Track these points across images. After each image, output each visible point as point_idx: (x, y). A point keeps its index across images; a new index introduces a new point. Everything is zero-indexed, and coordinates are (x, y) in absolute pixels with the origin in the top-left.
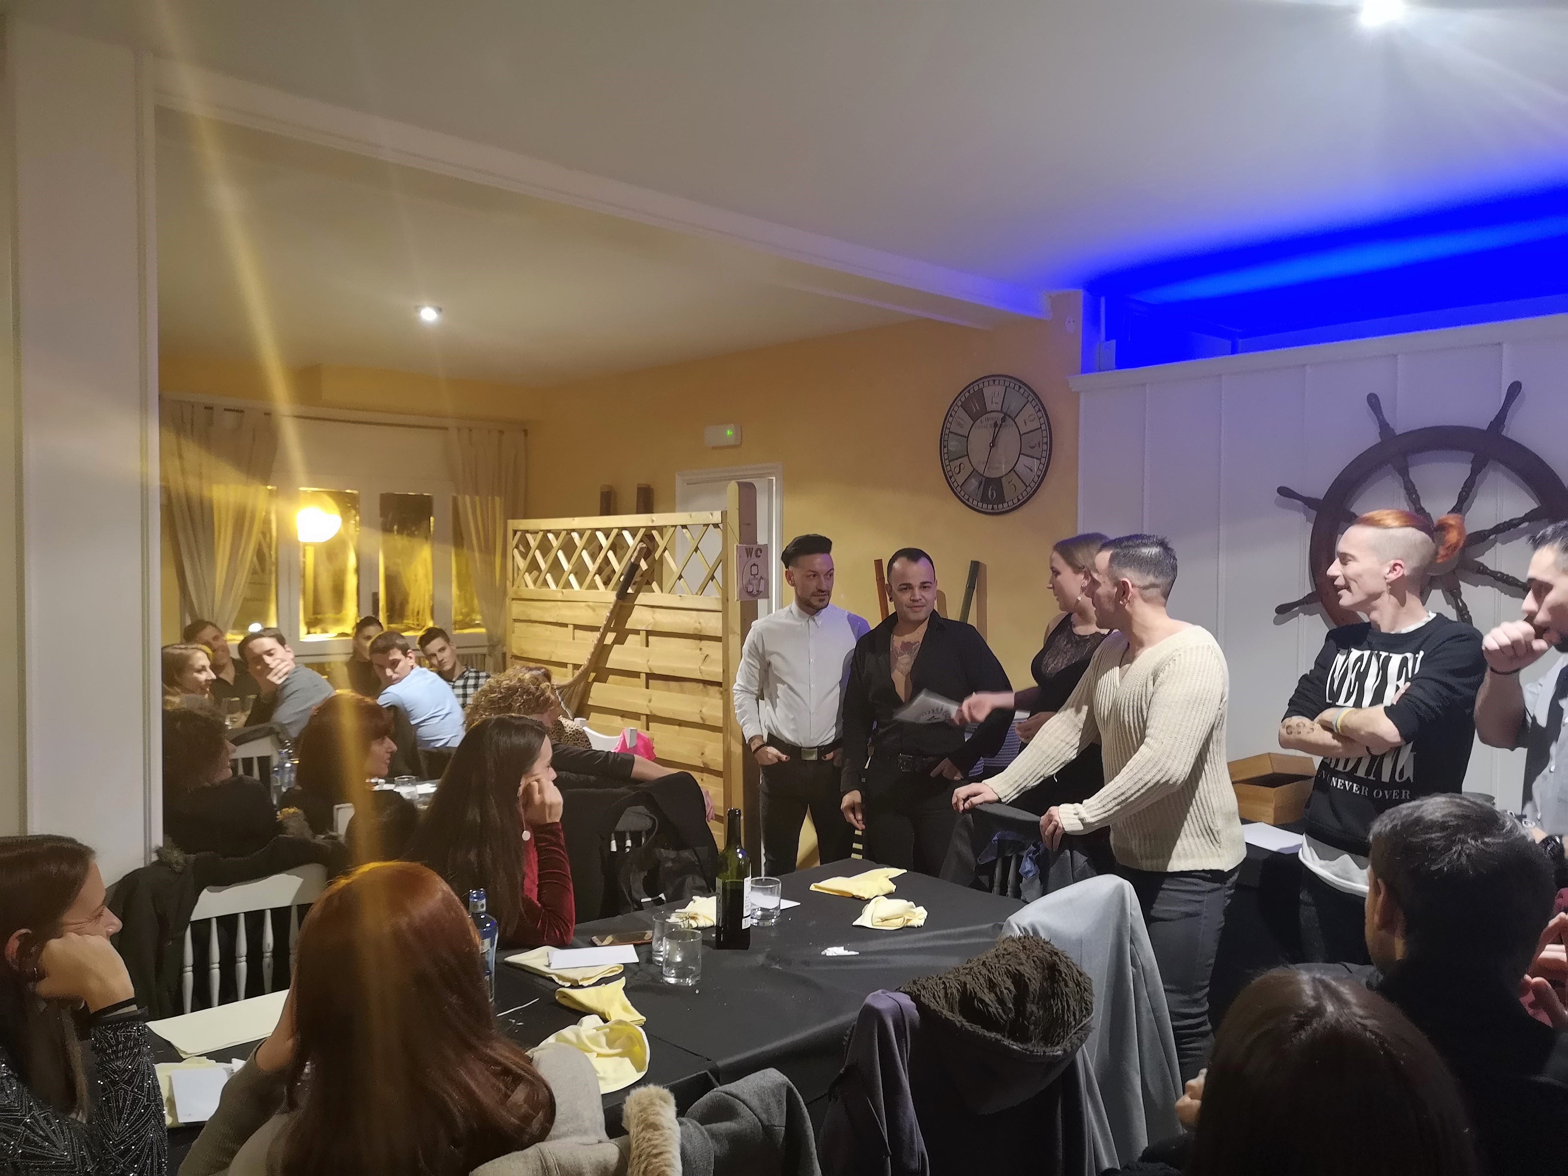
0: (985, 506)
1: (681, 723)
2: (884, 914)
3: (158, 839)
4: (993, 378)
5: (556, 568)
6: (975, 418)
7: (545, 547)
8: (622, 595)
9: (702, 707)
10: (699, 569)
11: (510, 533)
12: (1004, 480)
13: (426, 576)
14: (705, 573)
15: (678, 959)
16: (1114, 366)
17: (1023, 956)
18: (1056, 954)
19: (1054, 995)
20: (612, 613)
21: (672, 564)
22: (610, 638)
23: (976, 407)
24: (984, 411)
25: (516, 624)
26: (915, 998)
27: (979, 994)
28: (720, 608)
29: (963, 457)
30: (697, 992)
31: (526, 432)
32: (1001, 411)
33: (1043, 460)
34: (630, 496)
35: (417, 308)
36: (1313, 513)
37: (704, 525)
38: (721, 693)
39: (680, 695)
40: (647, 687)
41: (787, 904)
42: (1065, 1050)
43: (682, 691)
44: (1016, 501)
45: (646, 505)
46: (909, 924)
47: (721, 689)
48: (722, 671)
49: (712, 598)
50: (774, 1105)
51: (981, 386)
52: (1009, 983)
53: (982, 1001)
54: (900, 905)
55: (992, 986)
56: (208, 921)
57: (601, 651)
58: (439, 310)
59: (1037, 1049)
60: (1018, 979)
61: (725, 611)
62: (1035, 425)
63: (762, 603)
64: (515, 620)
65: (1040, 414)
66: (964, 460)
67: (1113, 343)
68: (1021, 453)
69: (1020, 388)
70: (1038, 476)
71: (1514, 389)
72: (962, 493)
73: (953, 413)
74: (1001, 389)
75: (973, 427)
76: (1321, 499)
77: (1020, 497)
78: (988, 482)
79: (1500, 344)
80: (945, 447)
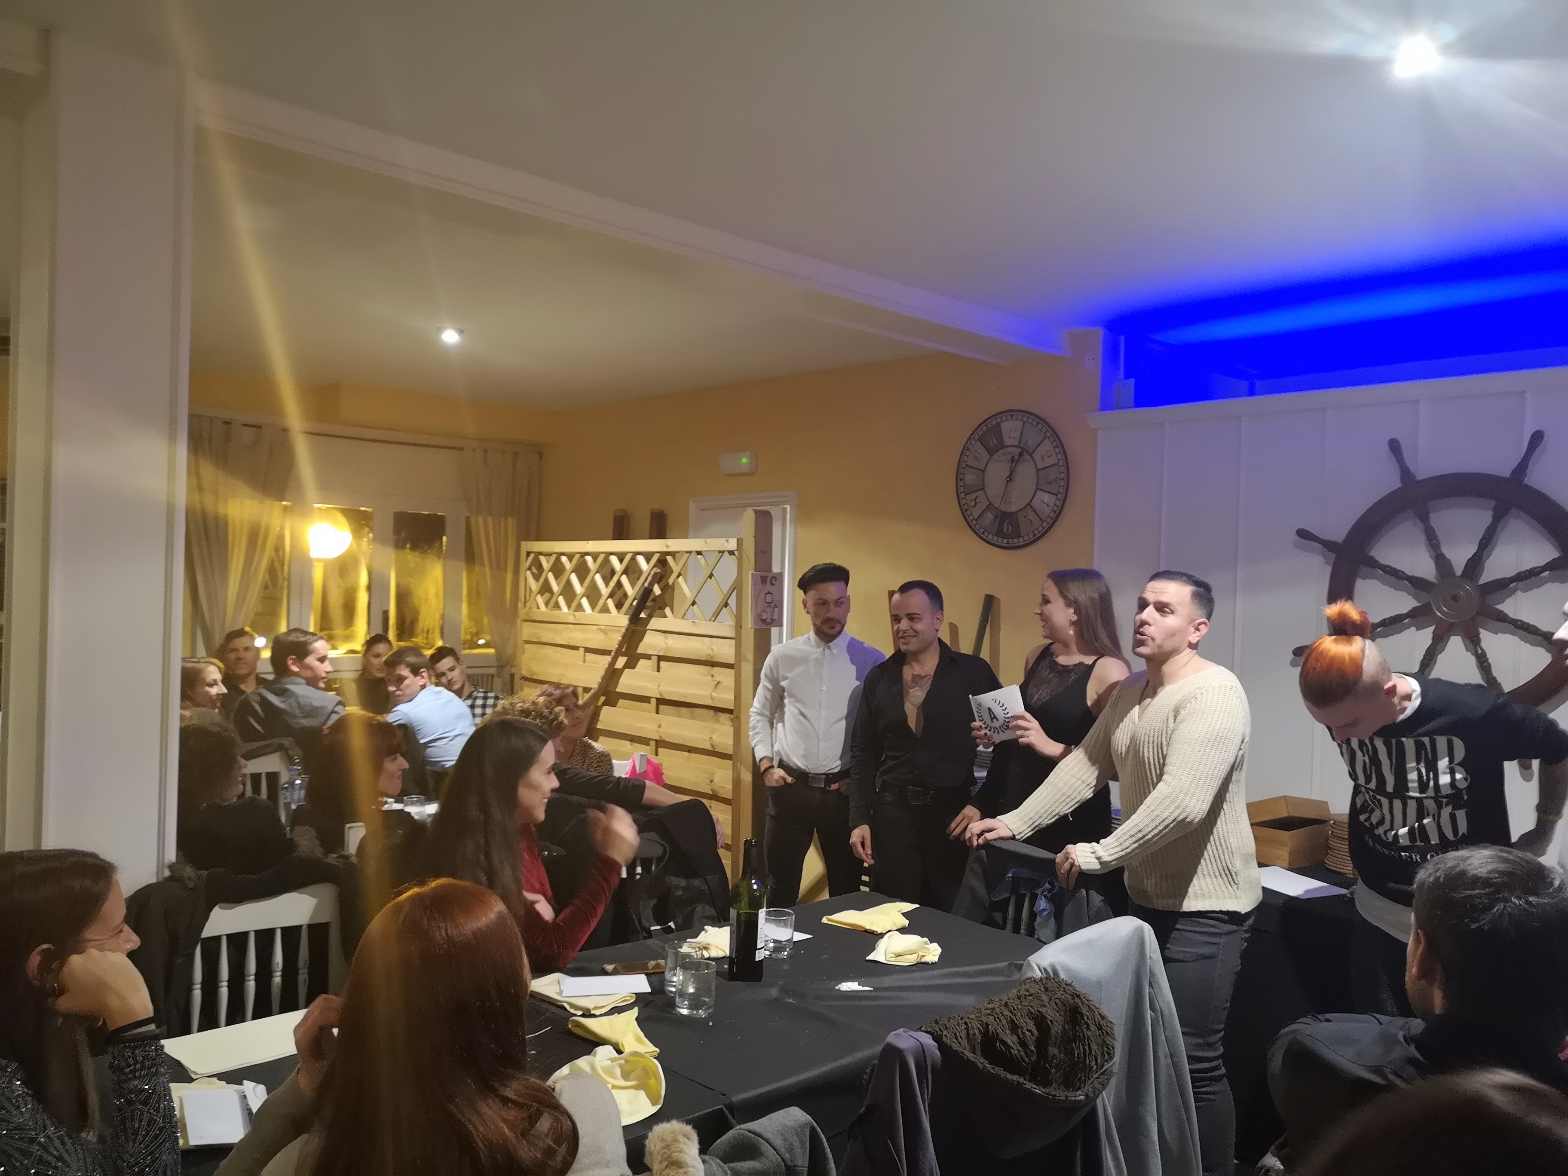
0: (1000, 540)
1: (690, 750)
2: (898, 950)
3: (171, 854)
4: (1011, 413)
5: (568, 592)
6: (992, 451)
7: (558, 569)
8: (634, 619)
9: (712, 734)
10: (713, 595)
11: (523, 555)
12: (1019, 514)
13: (437, 595)
14: (718, 600)
15: (691, 990)
16: (1132, 404)
17: (1045, 998)
18: (1078, 996)
19: (1075, 1039)
20: (624, 637)
21: (685, 588)
22: (621, 662)
23: (993, 442)
24: (1001, 446)
25: (527, 646)
26: (937, 1038)
27: (1002, 1036)
28: (733, 635)
29: (979, 490)
30: (711, 1024)
31: (540, 454)
32: (1019, 447)
33: (1060, 496)
34: (643, 520)
35: (440, 330)
36: (1333, 556)
37: (720, 552)
38: (732, 720)
39: (690, 722)
40: (657, 713)
41: (799, 936)
42: (1087, 1096)
43: (693, 717)
44: (1031, 535)
45: (659, 530)
46: (923, 960)
47: (732, 716)
48: (733, 698)
49: (725, 625)
50: (797, 1145)
51: (999, 420)
52: (1031, 1025)
53: (1004, 1043)
54: (913, 941)
55: (1014, 1027)
56: (218, 939)
57: (612, 675)
58: (461, 332)
59: (1061, 1094)
60: (1040, 1021)
61: (738, 639)
62: (1052, 460)
63: (774, 631)
64: (527, 642)
65: (1057, 450)
66: (981, 493)
67: (1132, 381)
68: (1037, 488)
69: (1038, 423)
70: (1055, 511)
71: (1537, 437)
72: (978, 526)
73: (970, 447)
74: (1019, 424)
75: (991, 460)
76: (1341, 542)
77: (1036, 532)
78: (1004, 516)
79: (1523, 393)
80: (961, 480)
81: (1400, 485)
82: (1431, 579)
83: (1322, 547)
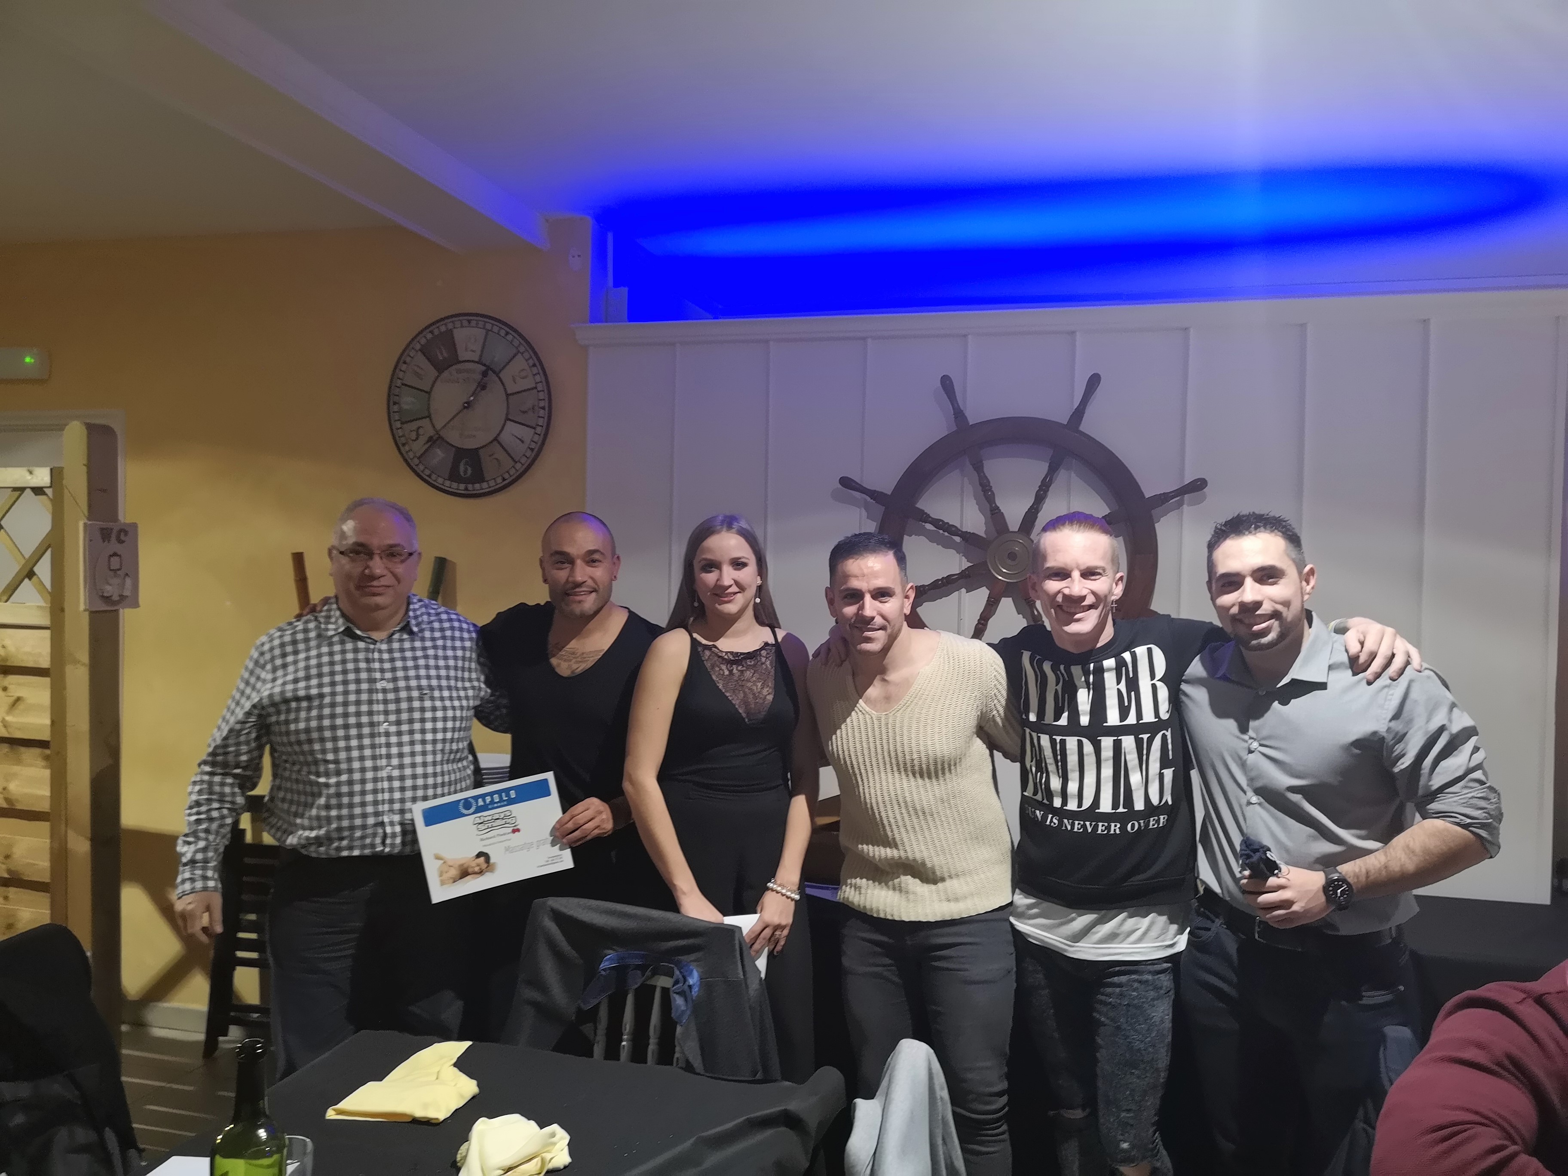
0: (455, 485)
4: (468, 317)
6: (440, 367)
9: (7, 781)
12: (481, 452)
14: (16, 566)
16: (626, 316)
23: (442, 354)
24: (454, 360)
28: (46, 622)
29: (423, 418)
32: (479, 362)
33: (539, 430)
36: (880, 510)
37: (15, 489)
38: (47, 758)
44: (499, 480)
47: (48, 752)
48: (47, 721)
49: (29, 608)
51: (450, 326)
61: (56, 628)
62: (528, 383)
63: (126, 614)
65: (535, 370)
66: (425, 423)
67: (624, 291)
68: (507, 419)
69: (507, 333)
70: (532, 450)
71: (1094, 381)
72: (421, 467)
73: (408, 359)
74: (479, 333)
75: (440, 378)
76: (889, 493)
77: (506, 476)
78: (461, 454)
79: (1073, 333)
80: (395, 403)
81: (954, 428)
82: (984, 536)
83: (868, 499)
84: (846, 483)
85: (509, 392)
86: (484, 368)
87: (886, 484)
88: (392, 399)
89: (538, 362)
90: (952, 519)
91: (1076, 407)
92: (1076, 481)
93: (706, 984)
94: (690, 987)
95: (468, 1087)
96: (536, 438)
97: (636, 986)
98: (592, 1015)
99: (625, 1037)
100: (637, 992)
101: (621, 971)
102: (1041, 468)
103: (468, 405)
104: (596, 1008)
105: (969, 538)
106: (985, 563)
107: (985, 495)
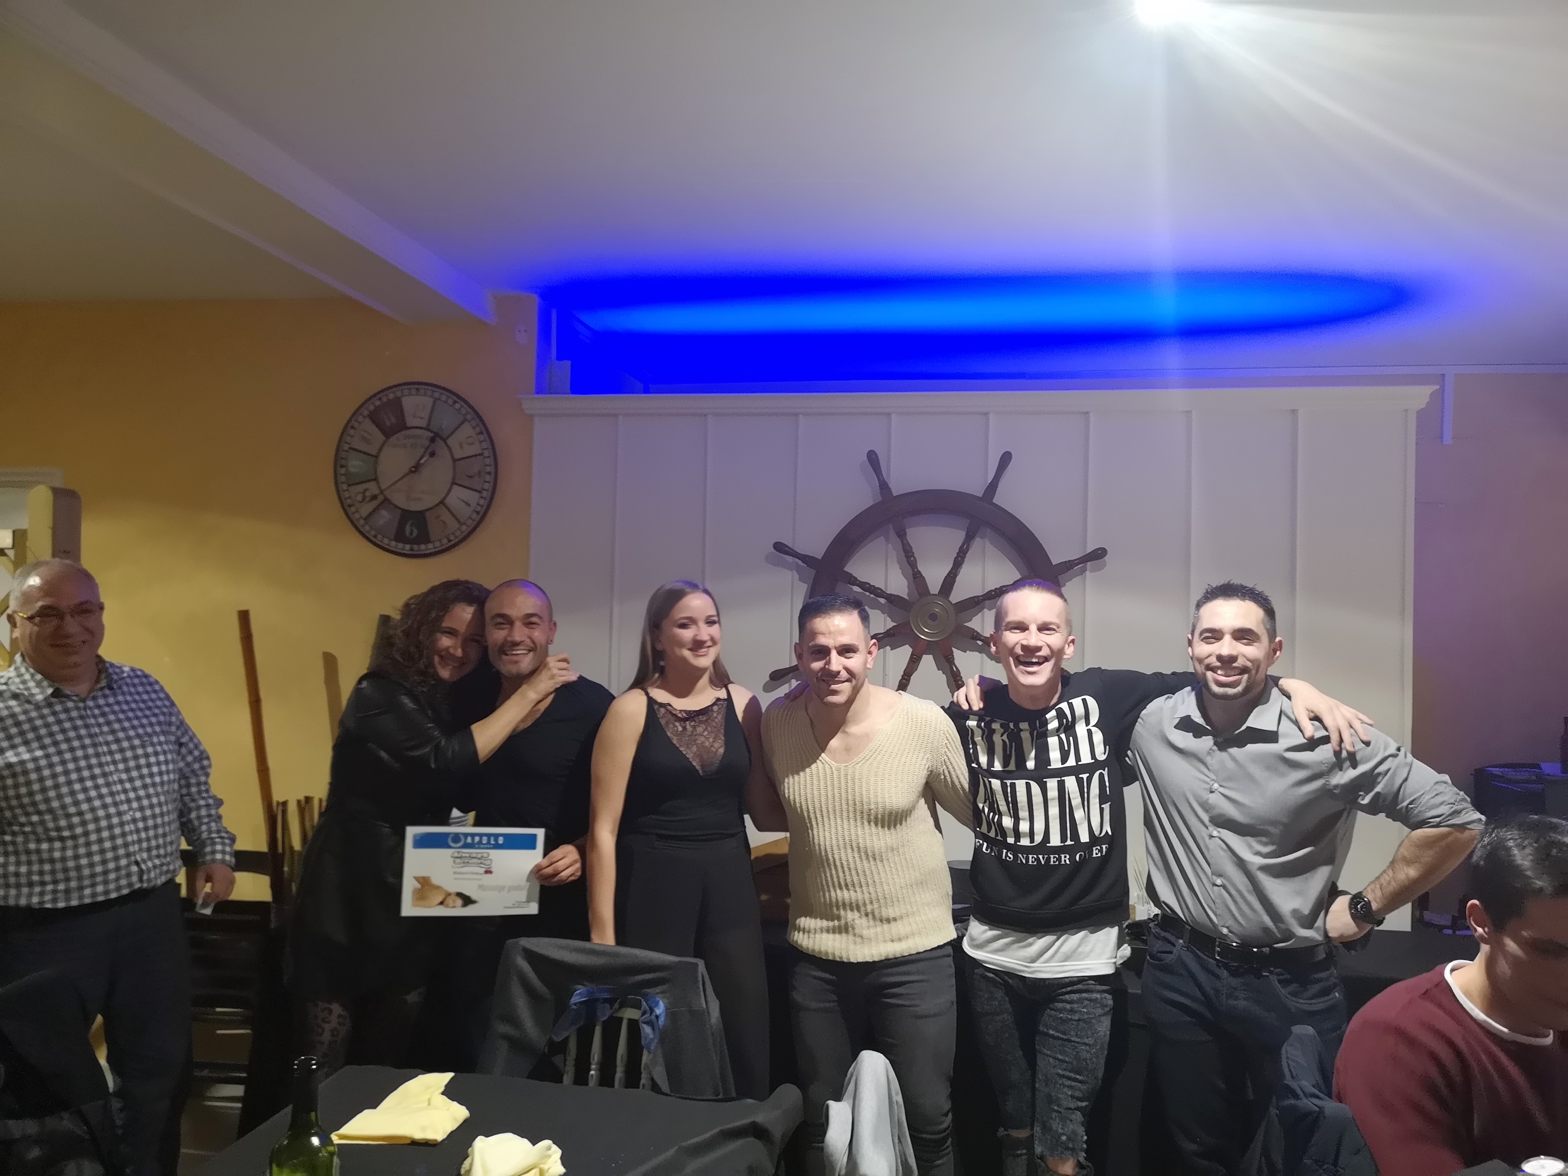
0: (400, 545)
4: (416, 386)
6: (388, 433)
12: (428, 514)
16: (569, 391)
23: (390, 420)
24: (402, 426)
29: (369, 481)
32: (427, 429)
33: (485, 494)
36: (811, 573)
44: (445, 541)
51: (399, 394)
62: (475, 449)
65: (482, 437)
66: (371, 485)
67: (567, 364)
68: (454, 483)
69: (455, 402)
70: (478, 513)
71: (1006, 459)
72: (367, 528)
73: (356, 425)
74: (427, 401)
75: (386, 445)
76: (820, 558)
77: (452, 537)
78: (406, 515)
79: (986, 414)
80: (342, 466)
81: (880, 499)
82: (906, 597)
83: (800, 562)
84: (779, 547)
85: (457, 457)
86: (431, 435)
87: (817, 547)
88: (339, 462)
89: (485, 430)
90: (877, 582)
91: (989, 481)
92: (990, 549)
93: (671, 1014)
94: (657, 1017)
95: (458, 1113)
96: (482, 502)
97: (606, 1018)
98: (560, 1048)
99: (593, 1067)
100: (605, 1025)
101: (590, 1005)
102: (958, 536)
103: (416, 468)
104: (567, 1039)
105: (893, 600)
106: (908, 623)
107: (908, 562)
